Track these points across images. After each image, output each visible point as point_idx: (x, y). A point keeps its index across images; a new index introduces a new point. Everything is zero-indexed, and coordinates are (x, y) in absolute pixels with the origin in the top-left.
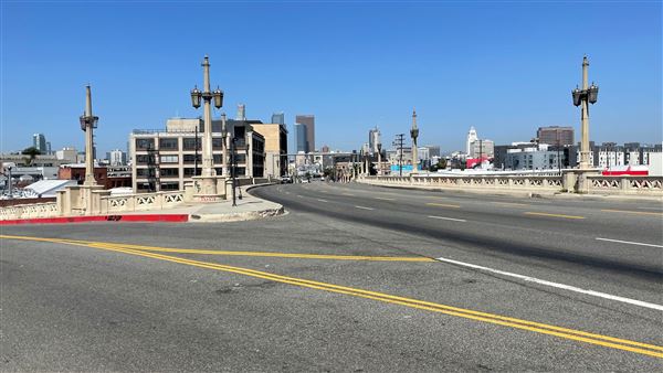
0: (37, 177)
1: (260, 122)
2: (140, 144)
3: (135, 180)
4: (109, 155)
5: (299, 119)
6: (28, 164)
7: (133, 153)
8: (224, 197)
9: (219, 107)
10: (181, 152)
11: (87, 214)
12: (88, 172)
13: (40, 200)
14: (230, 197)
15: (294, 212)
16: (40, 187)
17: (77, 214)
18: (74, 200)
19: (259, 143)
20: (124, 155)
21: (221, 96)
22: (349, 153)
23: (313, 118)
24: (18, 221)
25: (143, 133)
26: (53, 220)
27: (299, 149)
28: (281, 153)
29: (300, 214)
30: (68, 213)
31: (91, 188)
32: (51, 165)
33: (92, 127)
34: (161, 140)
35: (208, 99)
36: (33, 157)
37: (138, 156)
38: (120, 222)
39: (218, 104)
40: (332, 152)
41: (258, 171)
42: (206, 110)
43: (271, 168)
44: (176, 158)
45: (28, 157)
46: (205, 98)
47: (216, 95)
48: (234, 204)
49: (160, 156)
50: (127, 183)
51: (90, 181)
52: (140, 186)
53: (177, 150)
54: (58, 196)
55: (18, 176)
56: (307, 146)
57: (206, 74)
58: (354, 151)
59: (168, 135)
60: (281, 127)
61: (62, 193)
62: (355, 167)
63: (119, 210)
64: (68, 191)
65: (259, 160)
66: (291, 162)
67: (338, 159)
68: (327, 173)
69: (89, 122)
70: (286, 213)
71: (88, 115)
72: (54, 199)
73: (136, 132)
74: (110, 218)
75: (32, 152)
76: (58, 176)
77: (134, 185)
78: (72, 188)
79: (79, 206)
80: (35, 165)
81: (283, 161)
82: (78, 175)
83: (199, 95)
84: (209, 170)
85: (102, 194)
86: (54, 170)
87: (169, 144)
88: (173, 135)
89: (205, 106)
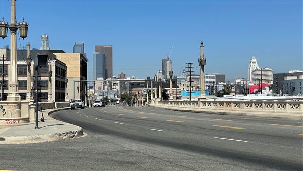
1: (62, 51)
5: (98, 48)
8: (27, 120)
9: (23, 38)
14: (33, 120)
15: (92, 134)
19: (61, 70)
21: (26, 27)
22: (144, 79)
23: (111, 48)
27: (98, 75)
28: (82, 79)
29: (97, 136)
35: (14, 30)
39: (24, 34)
40: (128, 79)
41: (60, 96)
42: (12, 40)
43: (72, 93)
46: (11, 29)
47: (21, 26)
48: (37, 127)
56: (105, 73)
57: (12, 8)
58: (149, 78)
60: (82, 56)
62: (149, 92)
65: (61, 85)
66: (91, 87)
67: (134, 85)
68: (123, 97)
70: (85, 134)
81: (84, 86)
83: (6, 26)
84: (14, 95)
89: (11, 37)
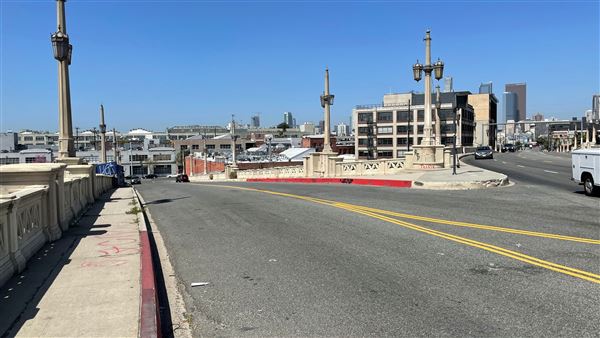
0: (288, 146)
2: (361, 117)
3: (357, 149)
4: (336, 127)
5: (508, 88)
6: (281, 135)
7: (356, 125)
8: (442, 165)
9: (438, 79)
10: (395, 124)
11: (326, 176)
12: (326, 141)
13: (290, 164)
14: (448, 165)
15: (521, 184)
16: (290, 153)
17: (317, 176)
18: (315, 165)
19: (469, 115)
20: (347, 127)
21: (442, 67)
22: (567, 120)
23: (525, 86)
24: (277, 180)
25: (364, 108)
26: (301, 180)
27: (508, 117)
28: (490, 122)
29: (528, 186)
30: (311, 175)
31: (329, 155)
32: (296, 136)
33: (329, 104)
34: (378, 113)
35: (429, 71)
36: (285, 130)
37: (360, 128)
38: (352, 185)
39: (439, 76)
40: (546, 120)
41: (468, 140)
42: (427, 86)
43: (480, 137)
44: (390, 129)
45: (281, 130)
46: (426, 71)
47: (436, 67)
48: (455, 172)
49: (377, 128)
50: (351, 150)
51: (327, 149)
52: (361, 154)
53: (392, 121)
54: (304, 161)
55: (274, 145)
56: (517, 114)
57: (428, 48)
58: (575, 119)
59: (385, 109)
60: (491, 96)
61: (307, 158)
62: (578, 135)
63: (349, 174)
64: (311, 157)
65: (469, 129)
66: (500, 131)
67: (554, 127)
68: (540, 142)
69: (327, 100)
70: (512, 184)
71: (326, 94)
72: (302, 163)
73: (358, 108)
74: (344, 181)
75: (284, 126)
76: (301, 145)
77: (357, 152)
78: (314, 155)
79: (319, 170)
80: (286, 136)
81: (493, 130)
82: (317, 144)
83: (421, 69)
84: (428, 139)
85: (337, 160)
86: (299, 140)
87: (385, 117)
88: (389, 109)
89: (426, 79)
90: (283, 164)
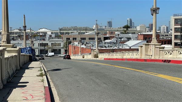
0: (129, 39)
2: (176, 21)
3: (173, 41)
4: (160, 28)
6: (125, 32)
7: (173, 26)
11: (153, 58)
12: (154, 37)
13: (130, 50)
16: (131, 43)
17: (147, 58)
18: (146, 51)
20: (167, 28)
24: (122, 59)
25: (178, 16)
26: (137, 60)
30: (144, 57)
31: (155, 45)
32: (134, 33)
33: (156, 13)
36: (127, 30)
37: (175, 28)
38: (170, 64)
45: (125, 29)
50: (169, 42)
51: (154, 41)
52: (176, 44)
54: (140, 48)
55: (121, 38)
61: (141, 47)
63: (169, 57)
64: (144, 46)
69: (155, 11)
71: (154, 7)
72: (138, 50)
73: (175, 15)
74: (165, 61)
75: (127, 27)
76: (137, 39)
77: (173, 44)
78: (146, 45)
79: (149, 54)
80: (128, 33)
82: (147, 38)
85: (160, 48)
86: (136, 35)
90: (126, 50)
